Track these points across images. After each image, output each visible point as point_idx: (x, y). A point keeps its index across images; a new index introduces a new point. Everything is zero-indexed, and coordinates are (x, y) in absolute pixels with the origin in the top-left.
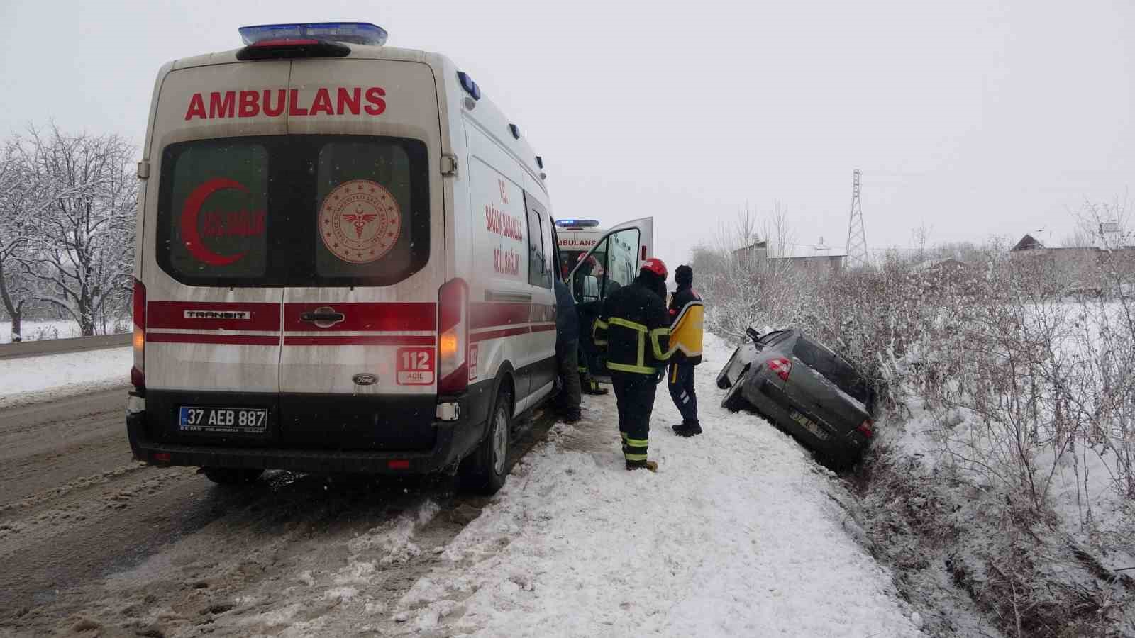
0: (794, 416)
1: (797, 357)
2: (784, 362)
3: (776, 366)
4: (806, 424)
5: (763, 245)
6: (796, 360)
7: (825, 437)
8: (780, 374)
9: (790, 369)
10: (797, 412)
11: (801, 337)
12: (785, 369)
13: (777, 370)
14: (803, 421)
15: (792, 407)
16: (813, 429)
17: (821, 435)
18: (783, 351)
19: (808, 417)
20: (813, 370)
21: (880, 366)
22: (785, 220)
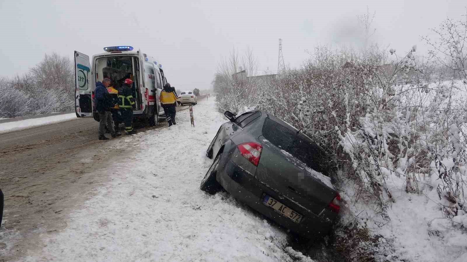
0: (269, 202)
1: (267, 138)
2: (255, 146)
3: (247, 152)
4: (280, 209)
5: (244, 71)
6: (266, 143)
7: (299, 220)
8: (251, 159)
9: (261, 153)
10: (270, 198)
11: (268, 118)
12: (255, 154)
13: (248, 156)
14: (277, 206)
15: (265, 194)
16: (288, 213)
17: (296, 219)
18: (253, 134)
19: (281, 201)
20: (282, 150)
21: (340, 140)
22: (252, 56)
